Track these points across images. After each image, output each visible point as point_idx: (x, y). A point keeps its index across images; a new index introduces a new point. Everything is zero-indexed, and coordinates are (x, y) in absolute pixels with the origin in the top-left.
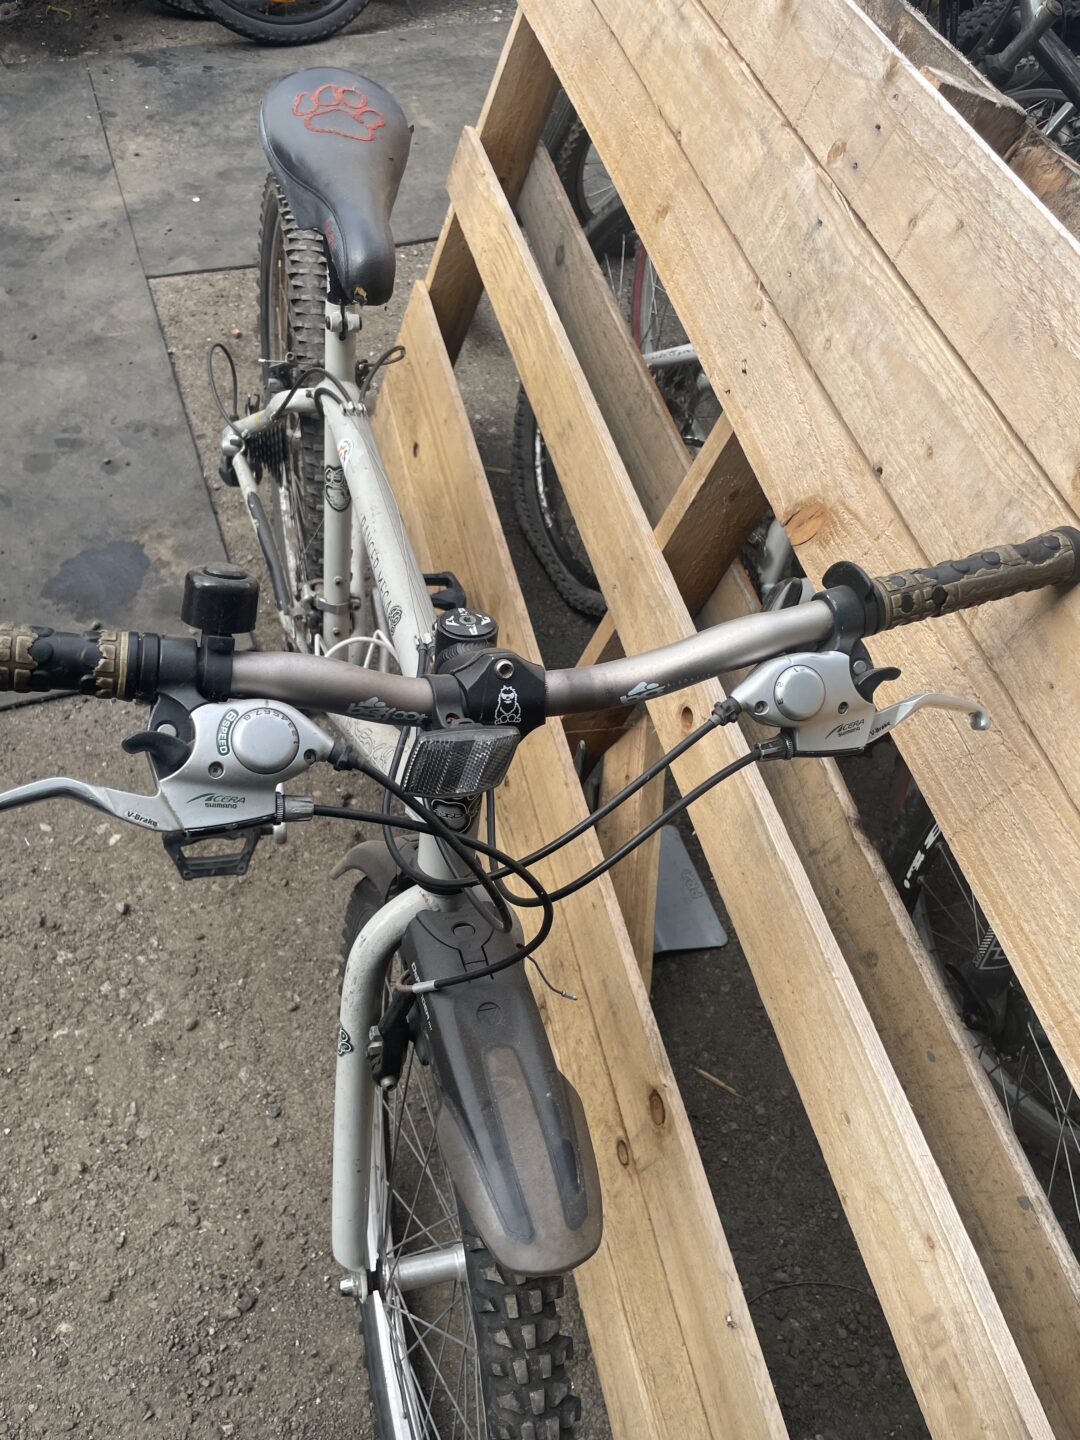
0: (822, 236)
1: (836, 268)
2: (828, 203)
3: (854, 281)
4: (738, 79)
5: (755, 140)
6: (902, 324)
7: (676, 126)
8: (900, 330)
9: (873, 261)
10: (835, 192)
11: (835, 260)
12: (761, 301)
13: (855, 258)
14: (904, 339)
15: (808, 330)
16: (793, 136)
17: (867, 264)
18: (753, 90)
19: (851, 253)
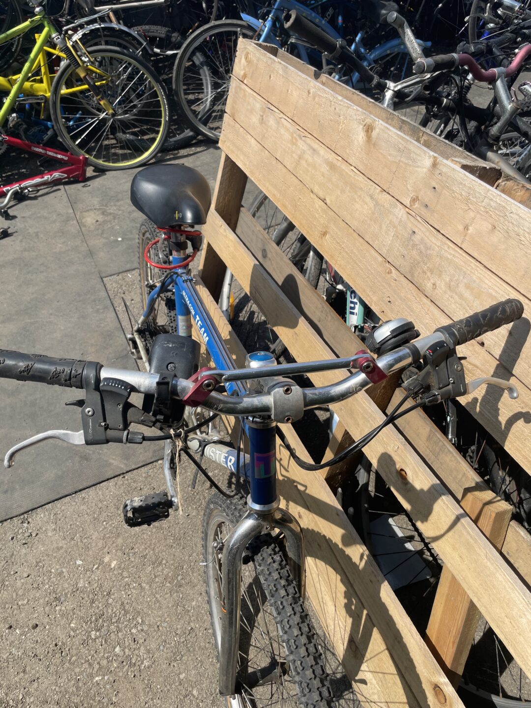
0: (417, 238)
1: (429, 252)
2: (416, 223)
3: (441, 257)
4: (351, 173)
5: (368, 199)
6: (474, 274)
7: (322, 197)
8: (474, 278)
9: (449, 247)
10: (418, 218)
11: (427, 248)
12: (391, 270)
13: (438, 246)
14: (478, 281)
15: (421, 281)
16: (388, 196)
17: (446, 248)
18: (361, 178)
19: (436, 245)
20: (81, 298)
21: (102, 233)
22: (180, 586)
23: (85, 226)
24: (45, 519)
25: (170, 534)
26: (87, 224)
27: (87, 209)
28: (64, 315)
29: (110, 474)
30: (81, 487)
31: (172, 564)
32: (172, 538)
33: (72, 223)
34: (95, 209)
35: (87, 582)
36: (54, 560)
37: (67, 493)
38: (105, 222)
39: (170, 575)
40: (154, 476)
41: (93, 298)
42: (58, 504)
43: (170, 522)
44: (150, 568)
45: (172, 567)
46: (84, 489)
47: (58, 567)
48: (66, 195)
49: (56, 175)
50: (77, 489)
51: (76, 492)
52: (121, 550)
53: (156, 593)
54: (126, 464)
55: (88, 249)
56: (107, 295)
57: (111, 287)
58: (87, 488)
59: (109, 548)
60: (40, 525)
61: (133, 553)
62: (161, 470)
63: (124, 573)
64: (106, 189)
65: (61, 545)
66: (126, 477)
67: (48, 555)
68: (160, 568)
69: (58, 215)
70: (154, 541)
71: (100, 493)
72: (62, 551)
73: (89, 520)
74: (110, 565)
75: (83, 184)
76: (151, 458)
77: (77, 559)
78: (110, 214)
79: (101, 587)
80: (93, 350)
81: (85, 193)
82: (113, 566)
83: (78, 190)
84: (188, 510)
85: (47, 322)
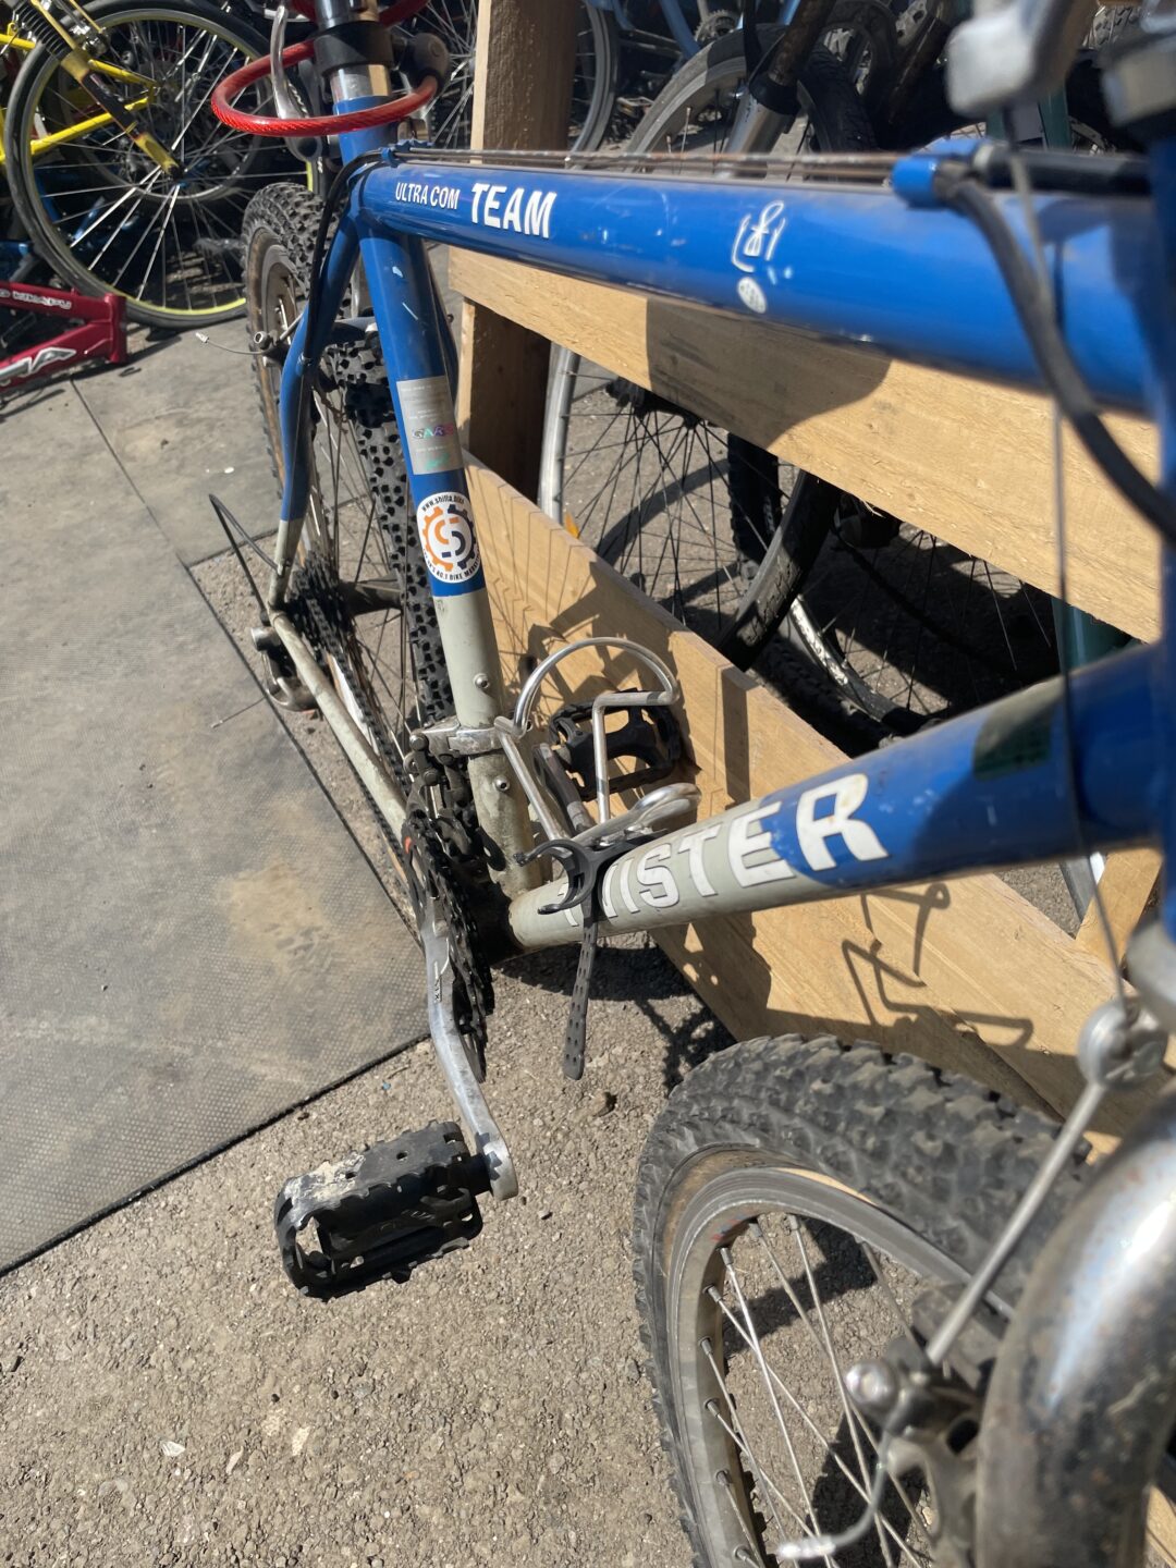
20: (130, 625)
21: (181, 466)
22: (563, 1497)
23: (133, 459)
24: (44, 1304)
25: (493, 1295)
26: (137, 454)
27: (135, 421)
28: (83, 673)
29: (255, 1113)
30: (160, 1173)
31: (519, 1412)
32: (504, 1309)
33: (96, 457)
34: (157, 418)
35: (207, 1526)
36: (82, 1452)
37: (114, 1199)
38: (185, 441)
39: (516, 1454)
40: (407, 1096)
41: (165, 618)
42: (86, 1242)
43: (487, 1250)
44: (436, 1441)
45: (521, 1422)
46: (174, 1177)
47: (97, 1476)
48: (78, 399)
49: (47, 353)
50: (148, 1180)
51: (145, 1192)
52: (321, 1380)
53: (474, 1537)
54: (307, 1073)
55: (143, 506)
56: (204, 604)
57: (213, 584)
58: (183, 1171)
59: (277, 1379)
60: (28, 1325)
61: (365, 1386)
62: (427, 1072)
63: (343, 1471)
64: (182, 370)
65: (104, 1391)
66: (314, 1116)
67: (60, 1435)
68: (475, 1435)
69: (60, 446)
70: (438, 1330)
71: (230, 1182)
72: (109, 1413)
73: (196, 1286)
74: (286, 1447)
75: (122, 370)
76: (391, 1039)
77: (164, 1438)
78: (199, 420)
79: (263, 1538)
80: (176, 752)
81: (129, 389)
82: (297, 1448)
83: (111, 384)
84: (545, 1196)
85: (35, 700)
